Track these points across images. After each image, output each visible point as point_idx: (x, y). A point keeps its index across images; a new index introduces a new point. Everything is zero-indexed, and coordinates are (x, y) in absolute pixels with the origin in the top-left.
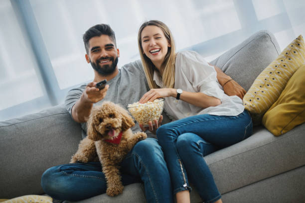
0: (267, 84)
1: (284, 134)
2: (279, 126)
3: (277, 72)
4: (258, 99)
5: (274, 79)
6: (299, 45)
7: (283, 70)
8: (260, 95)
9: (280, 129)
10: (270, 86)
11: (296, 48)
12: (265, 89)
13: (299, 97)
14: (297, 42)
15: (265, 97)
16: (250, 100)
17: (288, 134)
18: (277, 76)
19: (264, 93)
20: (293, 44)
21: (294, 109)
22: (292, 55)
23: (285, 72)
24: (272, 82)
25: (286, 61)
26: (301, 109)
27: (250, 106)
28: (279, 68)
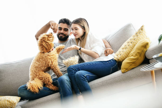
0: (125, 48)
1: (126, 72)
2: (124, 68)
3: (131, 42)
4: (120, 55)
5: (129, 45)
6: (142, 29)
7: (133, 41)
8: (122, 53)
9: (124, 70)
10: (127, 49)
11: (141, 31)
12: (124, 50)
13: (134, 55)
14: (141, 28)
15: (124, 54)
16: (117, 55)
17: (128, 72)
18: (131, 44)
19: (124, 52)
20: (140, 29)
21: (131, 60)
22: (138, 34)
23: (135, 42)
24: (128, 47)
25: (136, 37)
26: (135, 61)
27: (117, 58)
28: (132, 41)
